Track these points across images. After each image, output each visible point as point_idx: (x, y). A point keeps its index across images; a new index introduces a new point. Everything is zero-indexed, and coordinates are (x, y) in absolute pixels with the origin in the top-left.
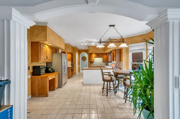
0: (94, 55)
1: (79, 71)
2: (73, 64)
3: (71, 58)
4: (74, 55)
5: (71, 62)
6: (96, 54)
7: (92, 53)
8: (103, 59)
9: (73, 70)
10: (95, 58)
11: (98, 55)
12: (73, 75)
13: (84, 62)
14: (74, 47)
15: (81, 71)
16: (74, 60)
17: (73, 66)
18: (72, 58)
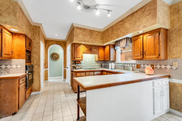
0: (82, 49)
1: (46, 78)
2: (33, 66)
3: (24, 50)
4: (34, 44)
5: (24, 60)
6: (86, 46)
7: (80, 44)
8: (99, 57)
9: (32, 82)
10: (84, 53)
11: (91, 49)
12: (33, 93)
13: (55, 62)
14: (34, 26)
15: (49, 78)
16: (34, 56)
17: (32, 72)
18: (28, 52)
